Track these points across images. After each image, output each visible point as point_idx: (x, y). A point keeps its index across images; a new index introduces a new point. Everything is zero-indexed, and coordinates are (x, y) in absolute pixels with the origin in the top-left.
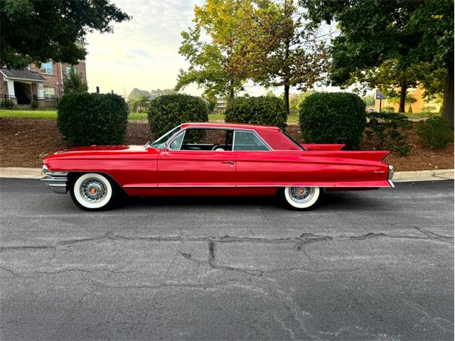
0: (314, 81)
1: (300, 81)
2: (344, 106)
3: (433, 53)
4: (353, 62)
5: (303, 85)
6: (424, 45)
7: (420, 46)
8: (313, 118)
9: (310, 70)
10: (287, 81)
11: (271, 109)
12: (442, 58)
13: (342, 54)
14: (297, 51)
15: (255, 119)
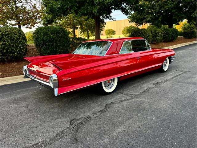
0: (35, 24)
1: (27, 24)
2: (59, 33)
3: (92, 10)
4: (58, 11)
5: (29, 26)
6: (87, 6)
7: (86, 6)
8: (43, 40)
9: (31, 18)
10: (19, 23)
11: (15, 34)
12: (97, 11)
13: (51, 6)
14: (21, 7)
15: (5, 41)
